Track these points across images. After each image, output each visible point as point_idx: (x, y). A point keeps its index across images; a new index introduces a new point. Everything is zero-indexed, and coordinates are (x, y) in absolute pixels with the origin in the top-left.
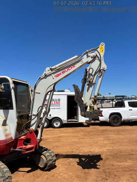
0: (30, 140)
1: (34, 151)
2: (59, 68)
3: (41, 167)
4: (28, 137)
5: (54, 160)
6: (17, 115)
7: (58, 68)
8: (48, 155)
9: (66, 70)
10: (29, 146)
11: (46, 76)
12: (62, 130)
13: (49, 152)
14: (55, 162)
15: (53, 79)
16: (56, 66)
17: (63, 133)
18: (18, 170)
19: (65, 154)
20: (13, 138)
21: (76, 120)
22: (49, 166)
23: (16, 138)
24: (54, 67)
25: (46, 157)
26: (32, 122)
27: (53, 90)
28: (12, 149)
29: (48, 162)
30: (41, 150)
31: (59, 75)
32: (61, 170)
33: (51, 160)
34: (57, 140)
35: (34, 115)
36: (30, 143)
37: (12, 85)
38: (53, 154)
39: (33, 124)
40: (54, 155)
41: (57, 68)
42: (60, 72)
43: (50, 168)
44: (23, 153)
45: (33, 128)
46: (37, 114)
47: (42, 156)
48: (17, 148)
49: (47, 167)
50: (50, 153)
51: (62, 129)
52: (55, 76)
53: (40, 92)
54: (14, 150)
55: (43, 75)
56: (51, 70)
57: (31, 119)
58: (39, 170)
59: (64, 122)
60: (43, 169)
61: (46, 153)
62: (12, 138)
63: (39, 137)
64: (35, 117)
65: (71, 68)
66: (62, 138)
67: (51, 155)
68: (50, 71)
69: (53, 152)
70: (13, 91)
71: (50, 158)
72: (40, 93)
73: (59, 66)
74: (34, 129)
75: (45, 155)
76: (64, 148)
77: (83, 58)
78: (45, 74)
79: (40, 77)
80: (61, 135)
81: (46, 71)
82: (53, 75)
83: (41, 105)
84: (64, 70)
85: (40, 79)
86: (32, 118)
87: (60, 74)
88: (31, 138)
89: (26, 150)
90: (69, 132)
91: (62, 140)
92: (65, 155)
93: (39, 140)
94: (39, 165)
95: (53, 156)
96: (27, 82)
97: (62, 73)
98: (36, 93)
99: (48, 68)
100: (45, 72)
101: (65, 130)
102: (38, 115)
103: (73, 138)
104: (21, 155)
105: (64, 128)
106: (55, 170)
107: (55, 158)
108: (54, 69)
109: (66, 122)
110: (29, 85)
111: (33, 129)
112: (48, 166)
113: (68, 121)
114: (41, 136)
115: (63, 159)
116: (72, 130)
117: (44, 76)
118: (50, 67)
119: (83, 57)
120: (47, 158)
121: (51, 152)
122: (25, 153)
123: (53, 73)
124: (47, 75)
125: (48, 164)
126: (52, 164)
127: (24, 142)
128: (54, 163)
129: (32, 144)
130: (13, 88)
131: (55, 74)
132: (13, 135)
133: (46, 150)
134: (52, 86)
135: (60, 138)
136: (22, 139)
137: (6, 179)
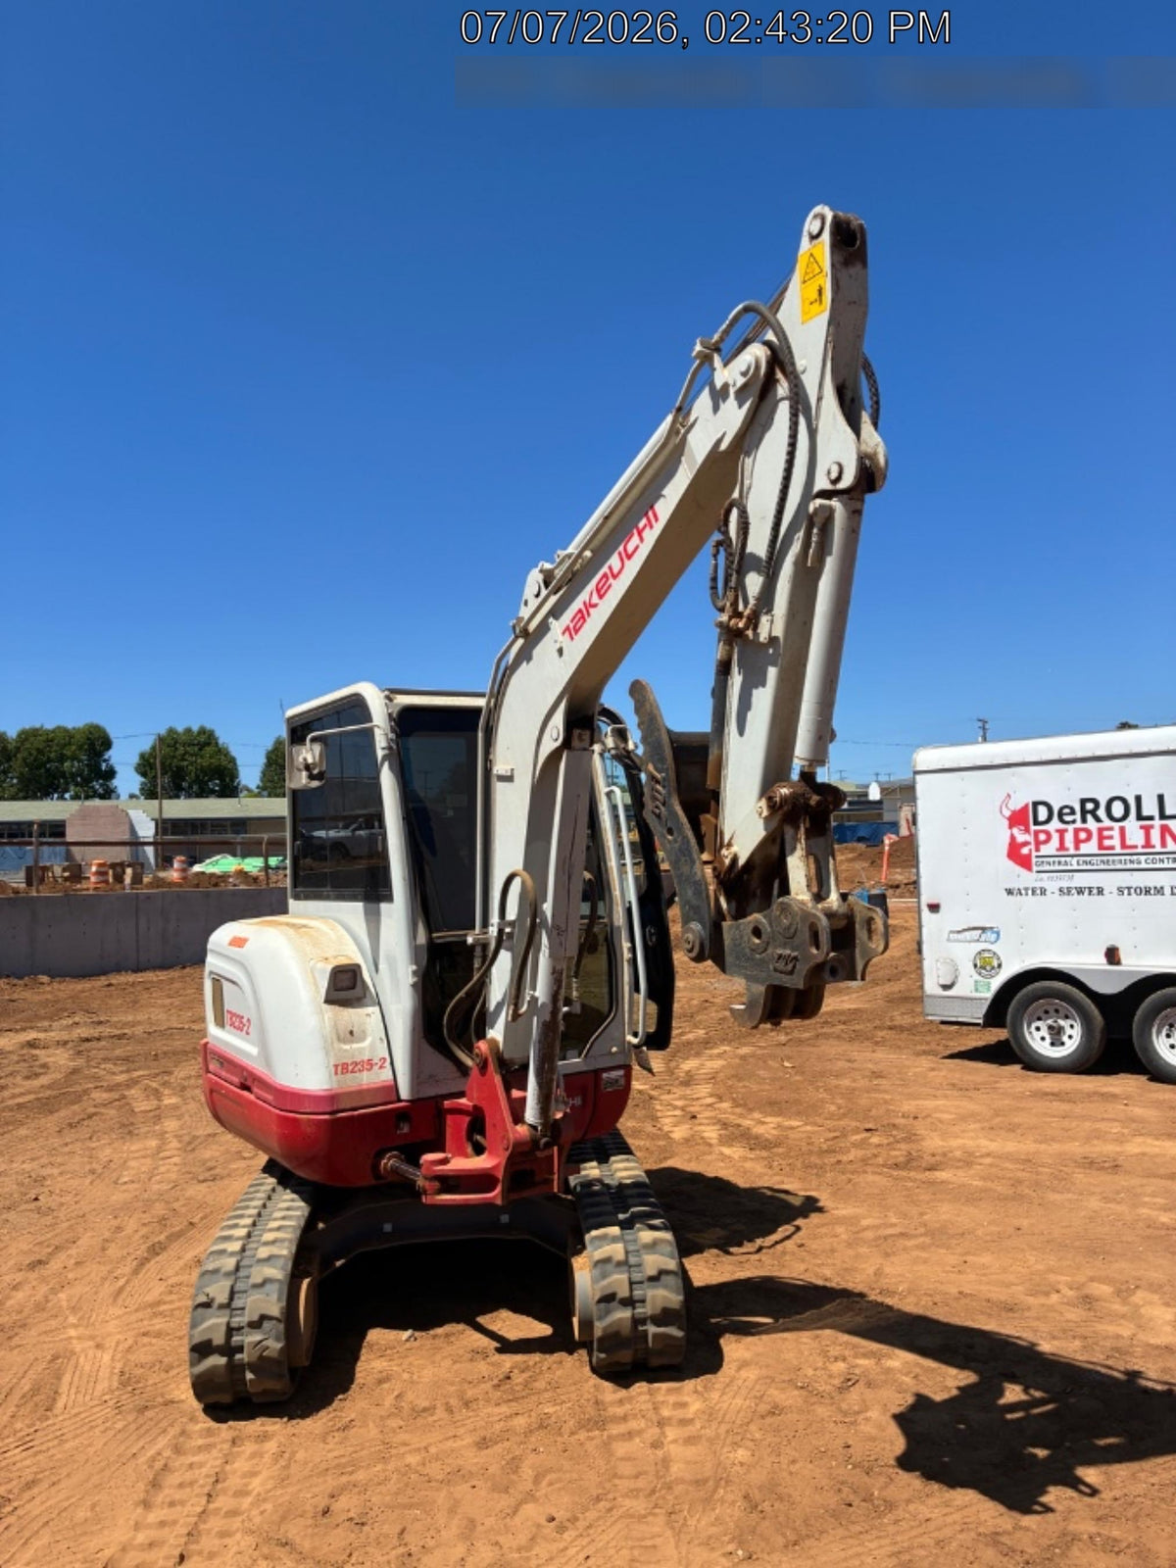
4: (475, 1094)
5: (655, 1310)
8: (608, 1260)
9: (614, 561)
11: (529, 642)
13: (638, 1241)
14: (665, 1329)
15: (561, 652)
18: (481, 1320)
20: (404, 1092)
22: (606, 1346)
23: (430, 1093)
25: (591, 1265)
26: (496, 993)
27: (563, 745)
28: (389, 1162)
31: (582, 617)
33: (628, 1303)
37: (384, 739)
38: (654, 1263)
39: (500, 1007)
42: (584, 596)
44: (424, 1199)
45: (497, 1038)
47: (580, 1260)
50: (640, 1248)
52: (568, 628)
53: (510, 768)
62: (388, 1089)
65: (635, 540)
67: (641, 1266)
70: (387, 781)
71: (614, 1282)
72: (511, 779)
74: (502, 1045)
75: (590, 1251)
77: (692, 419)
84: (605, 569)
85: (507, 671)
87: (590, 605)
88: (484, 1104)
89: (437, 1184)
93: (533, 1127)
95: (651, 1272)
97: (595, 599)
98: (499, 778)
99: (533, 581)
107: (661, 1296)
112: (599, 1340)
118: (543, 566)
119: (688, 413)
120: (592, 1275)
121: (656, 1241)
123: (555, 613)
124: (530, 629)
126: (644, 1335)
128: (654, 1329)
130: (384, 754)
131: (567, 617)
132: (400, 1071)
134: (560, 718)
136: (459, 1110)
137: (246, 1330)
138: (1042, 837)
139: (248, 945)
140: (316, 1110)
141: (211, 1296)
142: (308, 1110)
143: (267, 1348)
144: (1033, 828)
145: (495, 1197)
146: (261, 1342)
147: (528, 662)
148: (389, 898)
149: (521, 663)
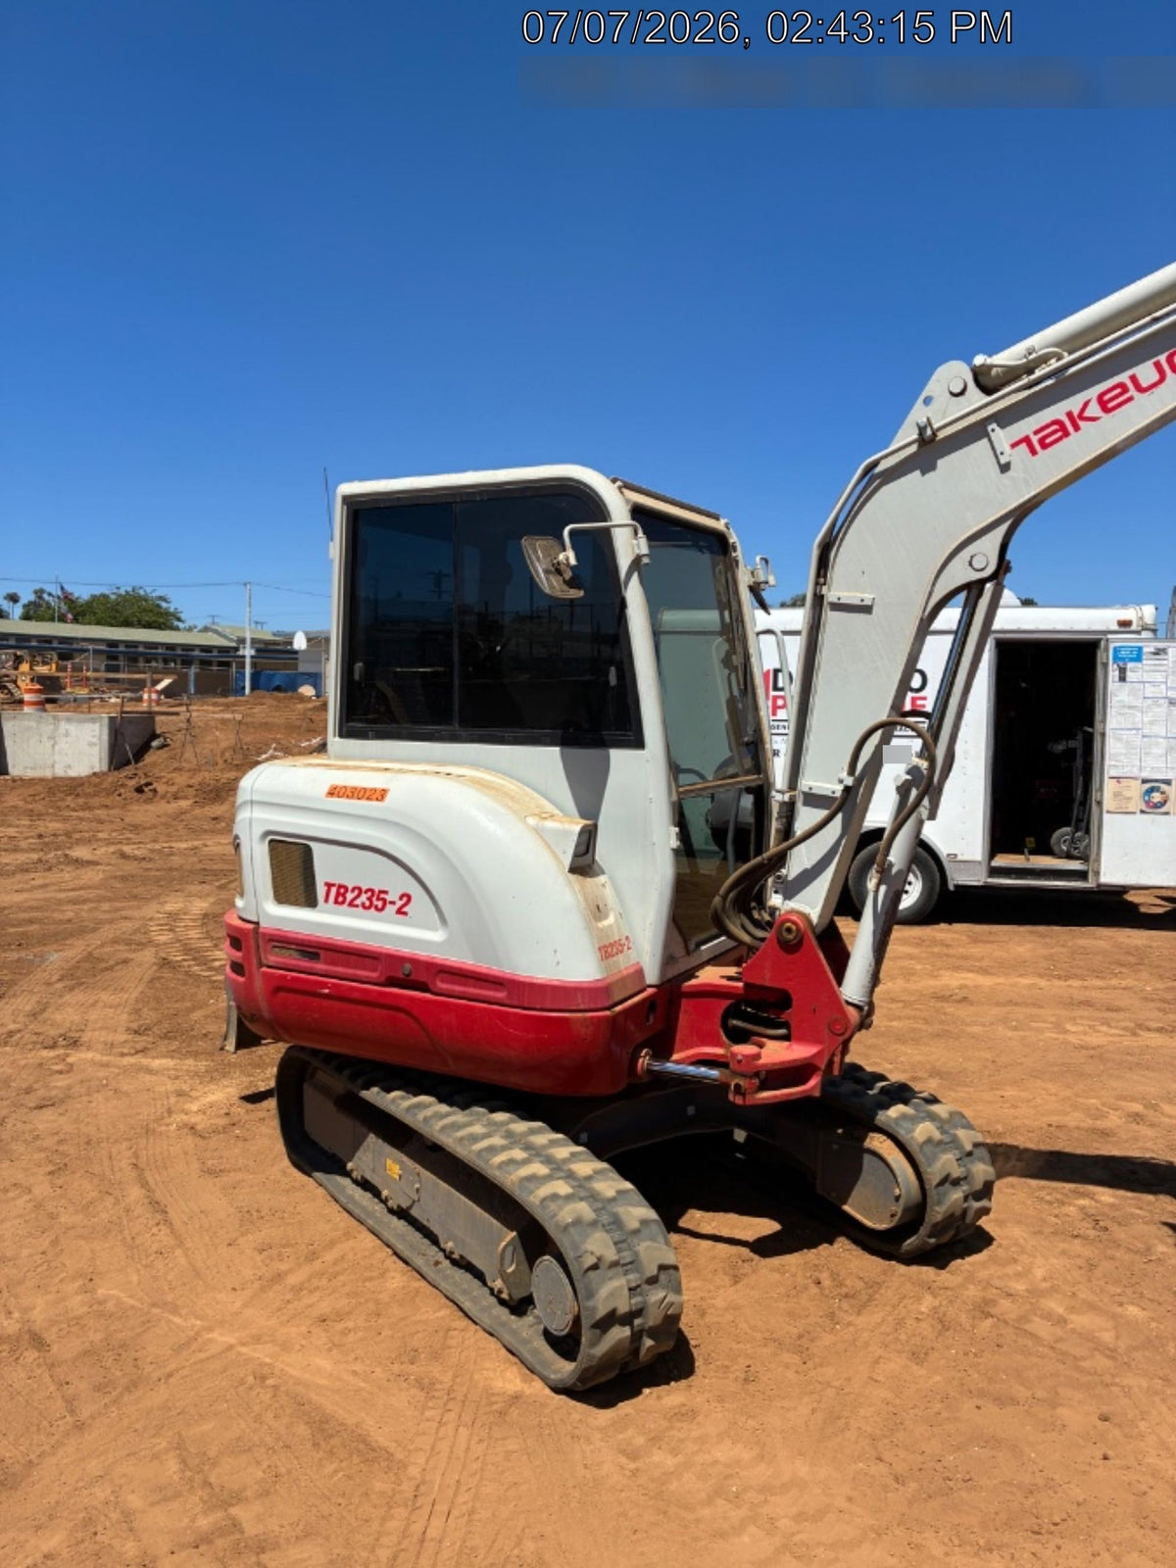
0: (783, 1001)
1: (817, 1094)
2: (1067, 358)
3: (869, 1223)
4: (767, 979)
5: (978, 1185)
6: (675, 798)
7: (1054, 364)
8: (929, 1141)
9: (1146, 372)
10: (776, 1052)
11: (930, 449)
12: (943, 943)
13: (933, 1117)
14: (984, 1203)
15: (1005, 468)
16: (1040, 340)
17: (957, 968)
18: (680, 1223)
19: (1031, 1146)
20: (652, 976)
21: (1075, 865)
22: (937, 1230)
23: (670, 975)
24: (1009, 357)
25: (914, 1149)
26: (801, 859)
27: (994, 576)
28: (644, 1061)
29: (932, 1194)
30: (855, 1093)
31: (1060, 430)
32: (1039, 1273)
33: (956, 1182)
34: (926, 1021)
35: (813, 800)
36: (785, 1025)
37: (628, 545)
38: (966, 1138)
39: (808, 876)
40: (976, 1145)
41: (1044, 359)
43: (946, 1238)
44: (739, 1100)
45: (806, 910)
46: (847, 790)
47: (877, 1142)
48: (675, 1057)
49: (923, 1230)
50: (942, 1124)
51: (942, 932)
52: (1027, 440)
53: (868, 598)
54: (657, 1066)
55: (907, 434)
56: (986, 382)
57: (787, 832)
58: (842, 1244)
59: (958, 878)
60: (882, 1244)
61: (904, 1117)
62: (639, 973)
63: (853, 987)
64: (821, 814)
66: (963, 1012)
67: (955, 1142)
68: (976, 398)
69: (958, 1119)
70: (635, 598)
71: (945, 1163)
72: (866, 609)
73: (1071, 342)
74: (815, 918)
75: (902, 1133)
76: (1010, 1092)
78: (922, 430)
79: (875, 464)
80: (951, 980)
81: (928, 401)
82: (1002, 437)
83: (883, 717)
84: (1123, 378)
85: (875, 479)
86: (800, 827)
87: (1076, 420)
88: (788, 986)
89: (757, 1081)
90: (1017, 966)
91: (976, 1029)
92: (1039, 1153)
93: (858, 1008)
94: (846, 1208)
95: (969, 1147)
96: (717, 518)
97: (1093, 410)
98: (838, 607)
99: (954, 373)
100: (918, 414)
101: (975, 940)
102: (851, 802)
103: (1073, 1020)
104: (691, 1110)
105: (957, 927)
106: (984, 1265)
107: (982, 1170)
108: (1012, 374)
109: (977, 878)
110: (733, 539)
111: (806, 918)
112: (935, 1225)
113: (995, 872)
114: (875, 979)
115: (1034, 1183)
116: (1044, 952)
117: (914, 448)
118: (979, 360)
120: (920, 1158)
121: (952, 1114)
122: (751, 1100)
123: (1005, 418)
124: (941, 435)
125: (937, 1213)
126: (965, 1212)
127: (728, 1014)
128: (977, 1205)
129: (803, 1039)
130: (636, 563)
131: (1027, 426)
132: (646, 952)
133: (901, 1093)
134: (990, 544)
135: (950, 1008)
136: (710, 992)
137: (646, 1287)
138: (780, 702)
139: (389, 797)
140: (592, 1006)
141: (598, 1254)
142: (582, 1007)
143: (672, 1304)
144: (773, 693)
145: (813, 1088)
146: (665, 1298)
147: (923, 473)
148: (639, 743)
149: (911, 471)
